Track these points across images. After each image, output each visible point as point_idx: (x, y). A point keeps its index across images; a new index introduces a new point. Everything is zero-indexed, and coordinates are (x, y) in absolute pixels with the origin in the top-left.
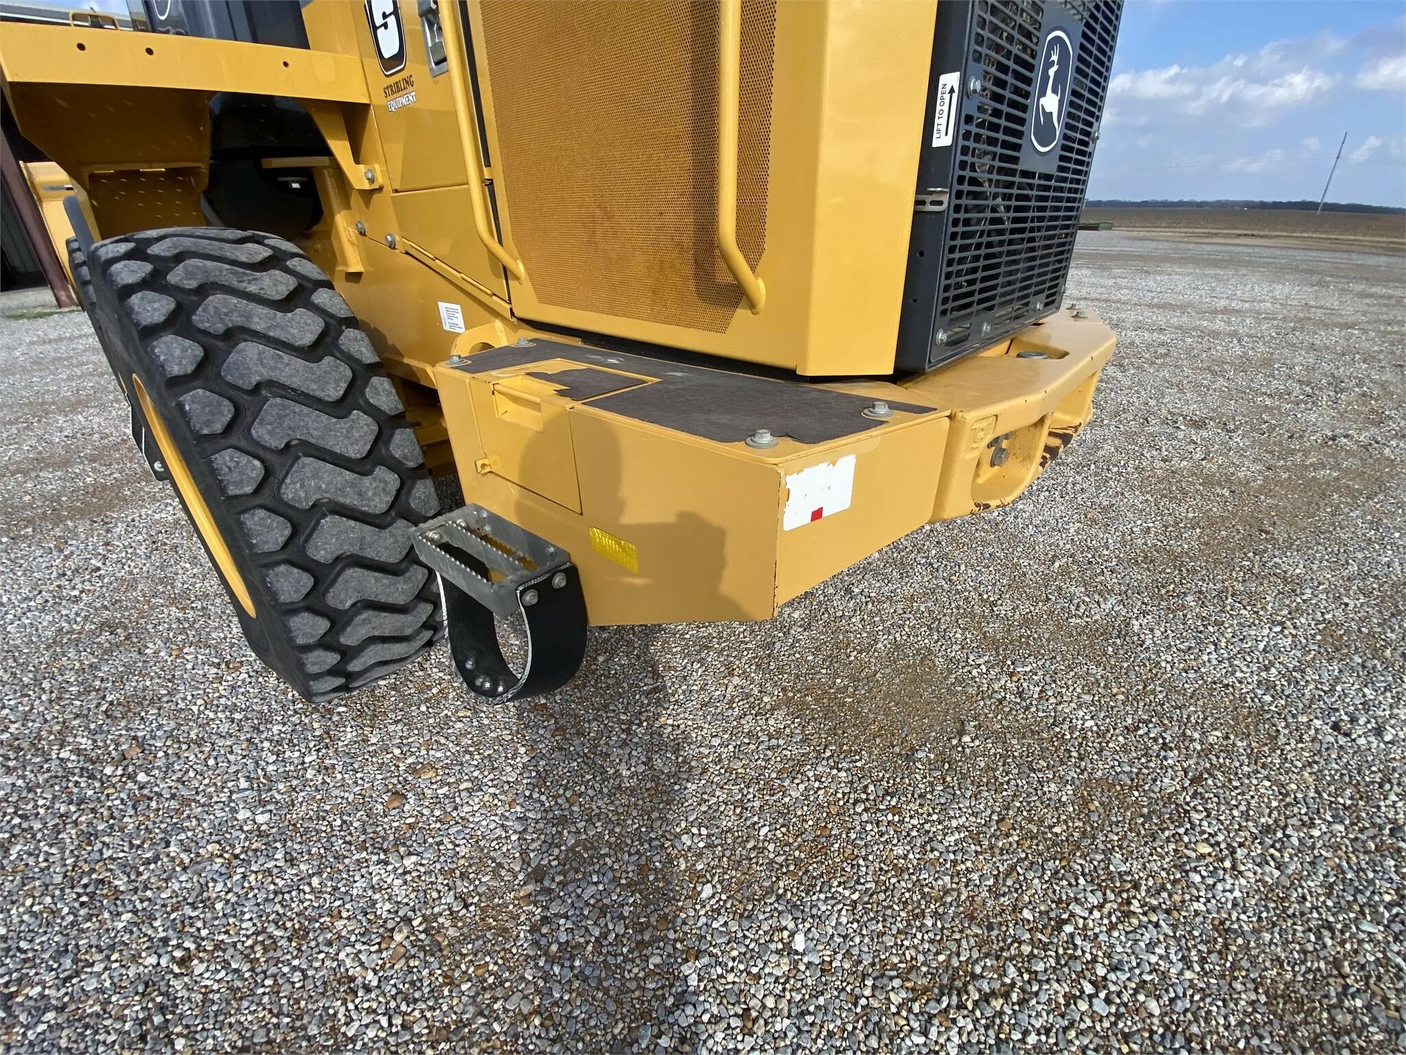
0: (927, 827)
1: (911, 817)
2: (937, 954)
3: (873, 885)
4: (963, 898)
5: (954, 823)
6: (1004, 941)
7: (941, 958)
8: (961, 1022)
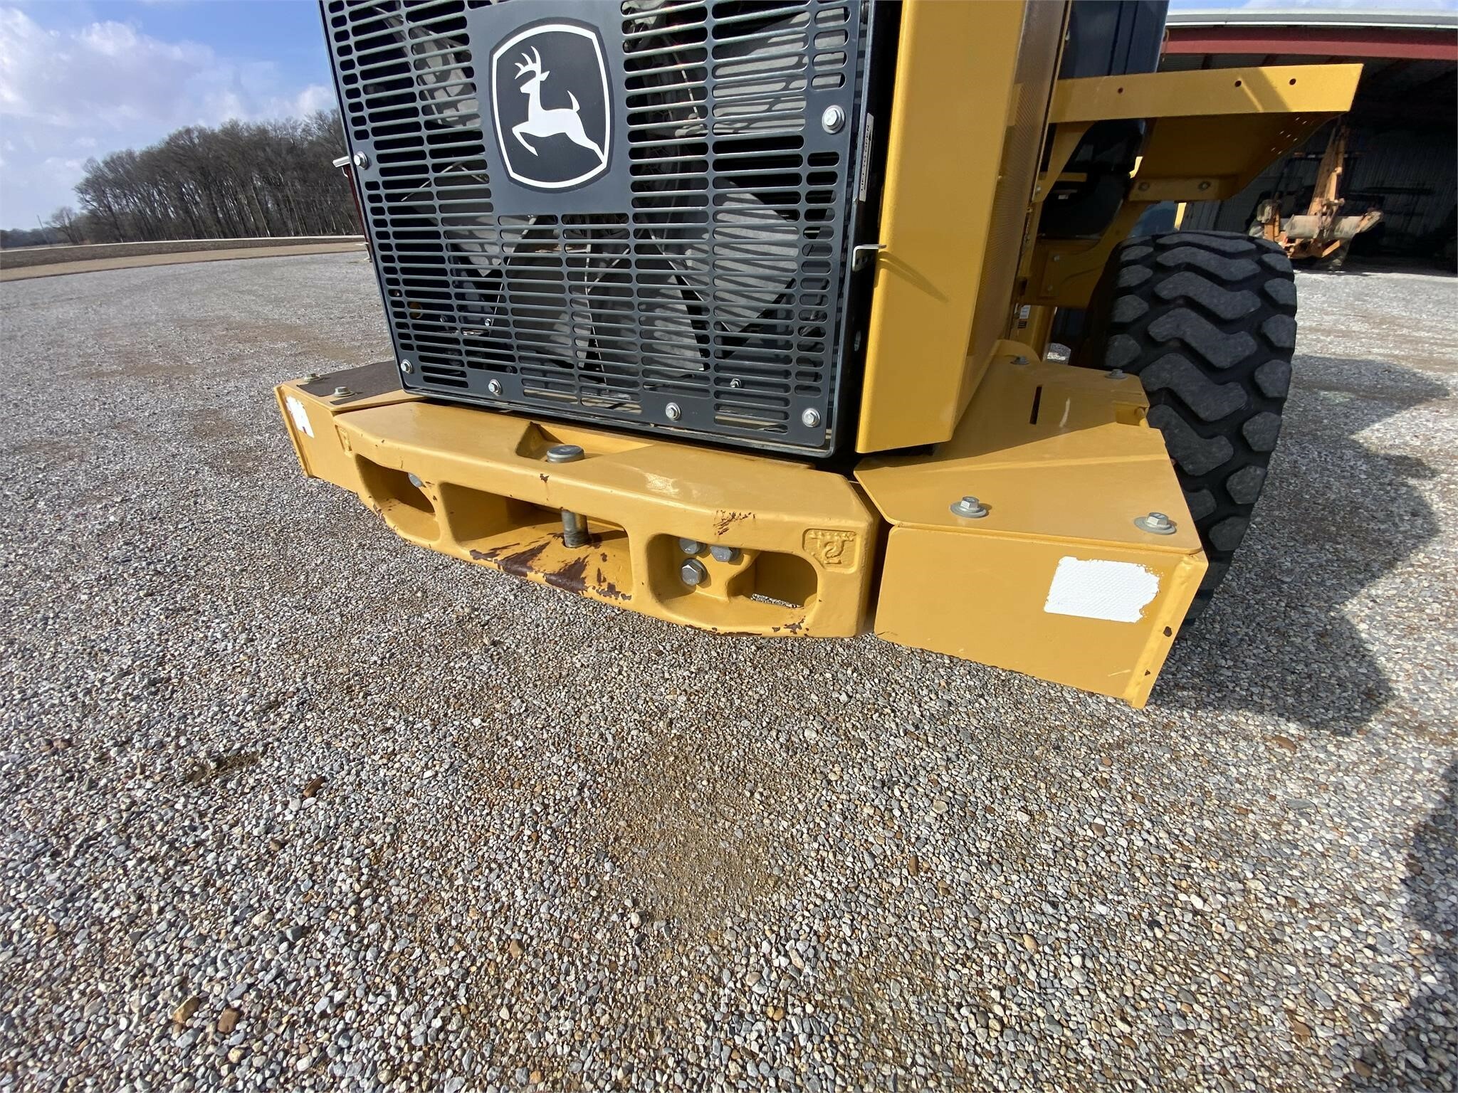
0: (515, 865)
1: (527, 852)
2: (402, 869)
3: (465, 821)
4: (443, 894)
5: (519, 893)
6: (399, 927)
7: (398, 872)
8: (349, 881)
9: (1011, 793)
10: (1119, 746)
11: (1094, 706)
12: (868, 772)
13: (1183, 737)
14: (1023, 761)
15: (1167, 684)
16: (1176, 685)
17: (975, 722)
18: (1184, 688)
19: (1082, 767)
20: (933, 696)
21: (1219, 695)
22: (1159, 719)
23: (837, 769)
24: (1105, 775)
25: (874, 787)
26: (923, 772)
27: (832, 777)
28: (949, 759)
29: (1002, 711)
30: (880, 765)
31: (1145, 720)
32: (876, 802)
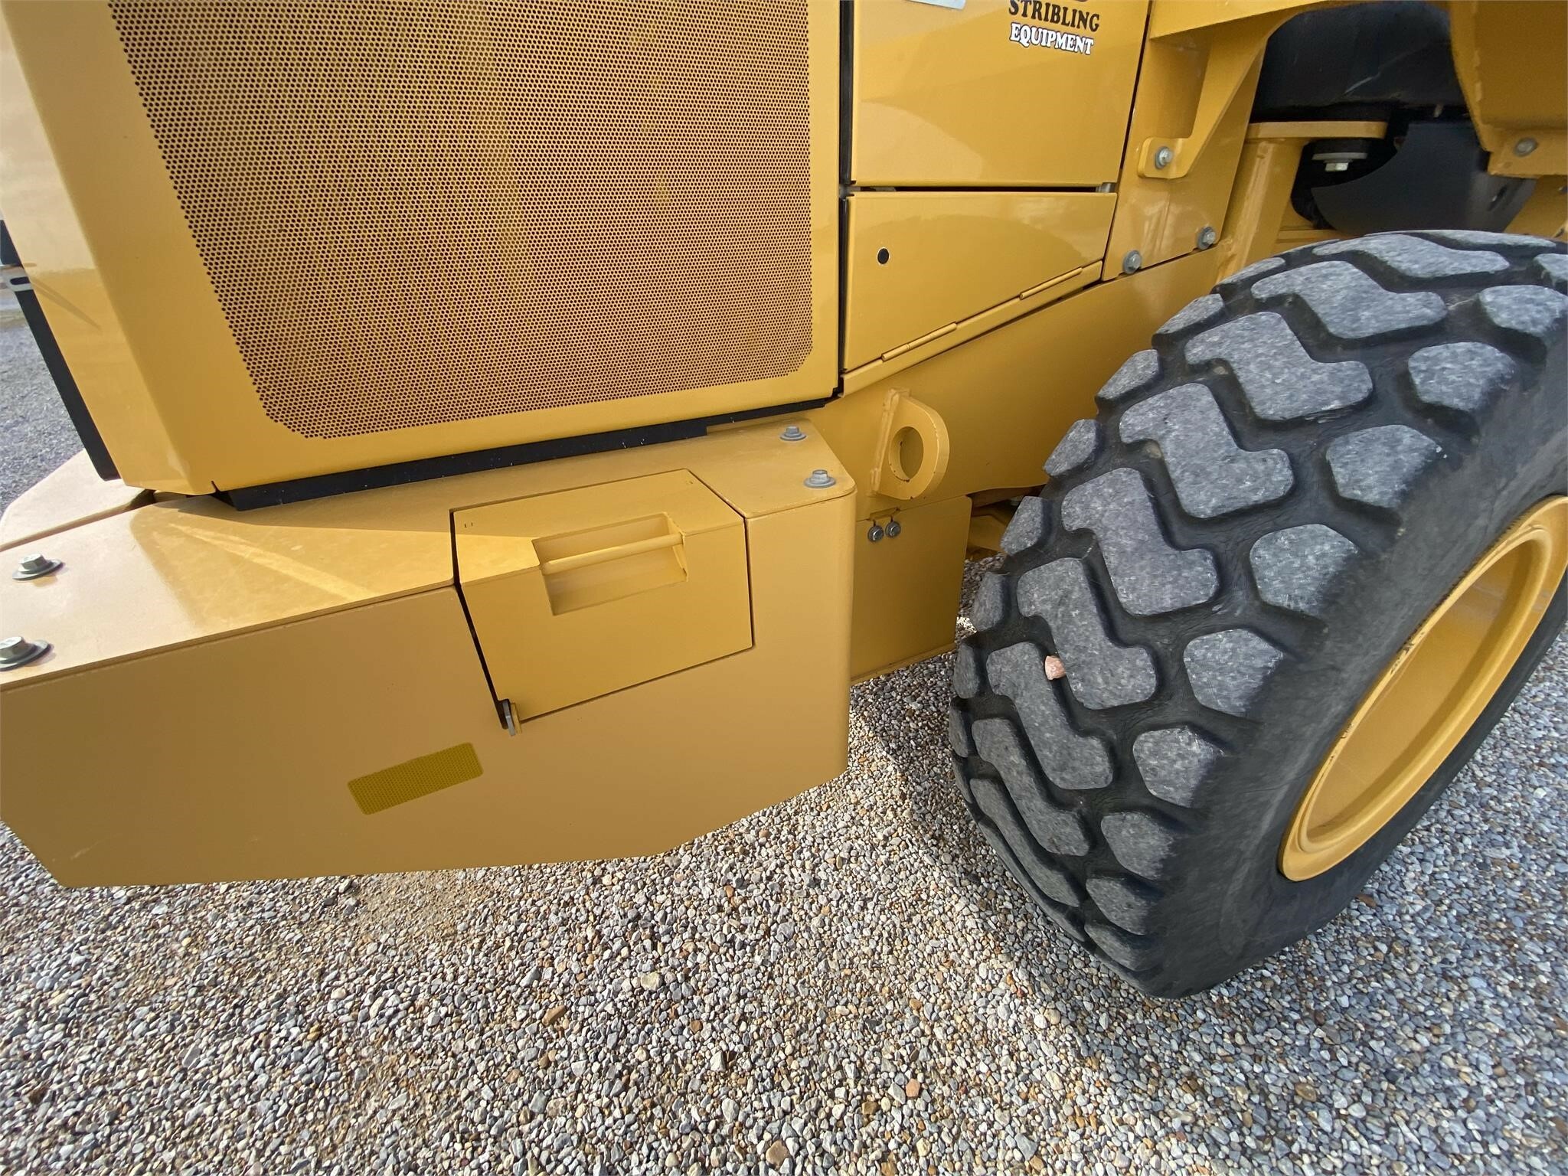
9: (743, 1027)
10: (964, 1087)
11: (1001, 1010)
12: (640, 899)
13: (1085, 1152)
14: (811, 1005)
15: (1175, 1065)
16: (1192, 1076)
17: (816, 922)
18: (1198, 1091)
19: (870, 1068)
20: (808, 864)
21: (1250, 1142)
22: (1081, 1100)
23: (620, 875)
24: (885, 1104)
25: (625, 915)
26: (686, 935)
27: (606, 880)
28: (732, 941)
29: (866, 932)
30: (660, 898)
31: (1055, 1083)
32: (605, 931)
